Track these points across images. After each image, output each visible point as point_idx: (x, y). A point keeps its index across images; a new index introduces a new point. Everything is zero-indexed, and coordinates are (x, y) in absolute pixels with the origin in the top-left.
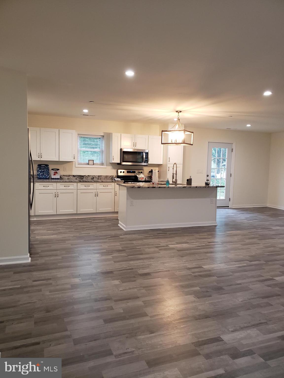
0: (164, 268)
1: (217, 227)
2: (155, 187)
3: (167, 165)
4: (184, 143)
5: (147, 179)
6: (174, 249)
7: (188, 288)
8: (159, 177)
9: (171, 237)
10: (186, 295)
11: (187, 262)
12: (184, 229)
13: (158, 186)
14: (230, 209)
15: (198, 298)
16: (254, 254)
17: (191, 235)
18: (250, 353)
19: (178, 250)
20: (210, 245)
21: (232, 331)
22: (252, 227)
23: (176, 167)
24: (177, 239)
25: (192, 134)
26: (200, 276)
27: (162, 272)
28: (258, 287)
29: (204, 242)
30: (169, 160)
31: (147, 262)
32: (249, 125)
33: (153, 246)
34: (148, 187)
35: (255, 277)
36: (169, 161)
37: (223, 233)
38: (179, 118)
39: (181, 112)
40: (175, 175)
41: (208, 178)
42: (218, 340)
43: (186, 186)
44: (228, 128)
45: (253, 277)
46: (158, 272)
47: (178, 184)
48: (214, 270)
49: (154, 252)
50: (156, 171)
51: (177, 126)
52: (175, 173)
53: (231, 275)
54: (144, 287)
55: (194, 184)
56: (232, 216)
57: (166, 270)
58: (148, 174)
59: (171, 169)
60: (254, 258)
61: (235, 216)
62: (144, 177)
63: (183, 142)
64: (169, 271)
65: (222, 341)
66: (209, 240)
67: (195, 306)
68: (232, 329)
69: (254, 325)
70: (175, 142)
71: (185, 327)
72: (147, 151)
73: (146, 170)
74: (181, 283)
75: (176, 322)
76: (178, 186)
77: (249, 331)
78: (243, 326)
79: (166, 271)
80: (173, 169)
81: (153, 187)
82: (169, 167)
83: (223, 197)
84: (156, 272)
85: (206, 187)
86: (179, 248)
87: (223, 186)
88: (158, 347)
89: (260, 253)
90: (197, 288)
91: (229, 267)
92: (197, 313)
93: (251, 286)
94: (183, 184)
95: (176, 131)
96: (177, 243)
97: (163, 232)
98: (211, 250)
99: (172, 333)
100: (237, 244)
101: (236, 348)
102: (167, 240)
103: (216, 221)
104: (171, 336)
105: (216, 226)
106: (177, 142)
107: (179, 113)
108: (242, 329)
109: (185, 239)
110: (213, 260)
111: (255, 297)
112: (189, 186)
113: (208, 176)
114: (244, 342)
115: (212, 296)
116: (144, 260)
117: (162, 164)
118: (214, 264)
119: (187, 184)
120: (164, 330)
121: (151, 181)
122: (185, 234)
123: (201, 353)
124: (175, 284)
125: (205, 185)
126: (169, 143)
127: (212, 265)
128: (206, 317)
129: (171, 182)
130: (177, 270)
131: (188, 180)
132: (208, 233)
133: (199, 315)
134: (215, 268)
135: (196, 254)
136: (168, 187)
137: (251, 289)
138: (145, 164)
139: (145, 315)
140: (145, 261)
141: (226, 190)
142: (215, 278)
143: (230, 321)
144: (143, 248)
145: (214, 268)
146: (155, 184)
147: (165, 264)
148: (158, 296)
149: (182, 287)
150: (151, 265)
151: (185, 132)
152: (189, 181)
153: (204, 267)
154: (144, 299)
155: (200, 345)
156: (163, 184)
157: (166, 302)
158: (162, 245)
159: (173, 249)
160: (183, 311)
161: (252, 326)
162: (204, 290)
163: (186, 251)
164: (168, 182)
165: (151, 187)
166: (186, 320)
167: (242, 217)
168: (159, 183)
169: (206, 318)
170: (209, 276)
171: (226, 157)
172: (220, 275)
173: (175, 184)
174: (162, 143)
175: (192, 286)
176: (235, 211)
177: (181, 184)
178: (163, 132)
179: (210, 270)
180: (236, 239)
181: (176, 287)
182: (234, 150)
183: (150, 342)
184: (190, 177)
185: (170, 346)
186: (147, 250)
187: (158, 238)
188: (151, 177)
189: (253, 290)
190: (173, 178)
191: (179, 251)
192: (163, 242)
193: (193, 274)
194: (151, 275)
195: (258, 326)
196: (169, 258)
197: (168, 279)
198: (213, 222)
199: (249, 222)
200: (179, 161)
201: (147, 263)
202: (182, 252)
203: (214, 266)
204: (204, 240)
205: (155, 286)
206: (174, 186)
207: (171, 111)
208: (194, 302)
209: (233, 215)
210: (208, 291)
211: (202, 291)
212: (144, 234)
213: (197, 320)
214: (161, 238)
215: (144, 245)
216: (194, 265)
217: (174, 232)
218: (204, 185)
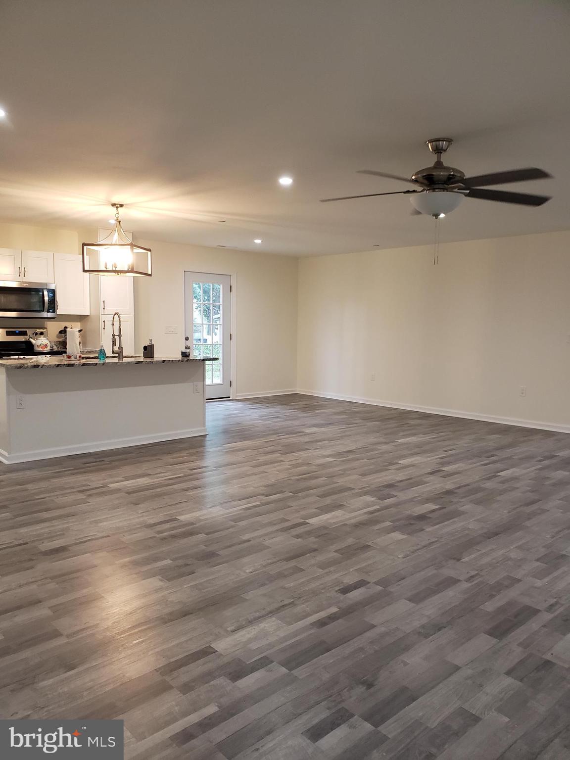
0: (98, 532)
1: (208, 438)
2: (72, 365)
3: (98, 317)
4: (132, 271)
5: (55, 348)
6: (120, 490)
7: (148, 564)
8: (83, 343)
9: (112, 468)
10: (144, 579)
11: (147, 513)
12: (141, 448)
13: (81, 361)
14: (231, 401)
15: (169, 580)
16: (273, 480)
17: (157, 459)
18: (264, 662)
19: (127, 493)
20: (192, 475)
21: (233, 631)
22: (271, 432)
23: (120, 321)
24: (128, 470)
25: (149, 253)
26: (174, 537)
27: (95, 541)
28: (282, 542)
29: (181, 469)
30: (103, 307)
31: (59, 525)
32: (258, 241)
33: (73, 490)
34: (58, 366)
35: (275, 524)
36: (104, 309)
37: (218, 449)
38: (119, 219)
39: (121, 206)
40: (117, 338)
41: (188, 343)
42: (207, 652)
43: (142, 359)
44: (221, 245)
45: (271, 524)
46: (85, 542)
47: (126, 357)
48: (201, 520)
49: (76, 503)
50: (74, 329)
51: (116, 236)
52: (117, 333)
53: (232, 527)
54: (53, 578)
55: (158, 356)
56: (234, 414)
57: (101, 536)
58: (58, 337)
59: (108, 325)
60: (273, 489)
61: (241, 415)
62: (49, 344)
63: (130, 270)
64: (108, 536)
65: (213, 654)
66: (192, 465)
67: (162, 596)
68: (233, 628)
69: (271, 612)
70: (114, 269)
71: (142, 642)
72: (52, 287)
73: (53, 328)
74: (134, 557)
75: (123, 636)
76: (125, 360)
77: (262, 625)
78: (252, 618)
79: (103, 537)
80: (113, 324)
81: (69, 364)
82: (104, 322)
83: (218, 380)
84: (81, 543)
85: (182, 361)
86: (130, 487)
87: (217, 357)
88: (85, 694)
89: (283, 478)
90: (167, 562)
91: (228, 511)
92: (168, 610)
93: (267, 542)
94: (136, 357)
95: (115, 245)
96: (127, 479)
97: (95, 458)
98: (196, 483)
99: (115, 659)
100: (244, 466)
101: (240, 660)
102: (103, 474)
103: (204, 425)
104: (112, 666)
105: (205, 436)
106: (117, 269)
107: (117, 207)
108: (251, 622)
109: (144, 468)
110: (199, 502)
111: (275, 560)
112: (148, 360)
113: (187, 339)
114: (254, 646)
115: (195, 573)
116: (53, 521)
117: (88, 315)
118: (201, 509)
119: (145, 356)
120: (99, 658)
121: (65, 352)
122: (143, 459)
123: (173, 685)
124: (121, 561)
125: (181, 356)
126: (101, 269)
127: (197, 513)
128: (184, 613)
129: (109, 353)
130: (126, 531)
131: (145, 348)
132: (190, 451)
133: (171, 614)
134: (202, 518)
135: (165, 494)
136: (104, 364)
137: (268, 547)
138: (50, 315)
139: (56, 634)
140: (55, 523)
141: (224, 364)
142: (202, 536)
143: (228, 613)
144: (50, 497)
145: (200, 518)
146: (73, 357)
147: (101, 524)
148: (85, 591)
149: (136, 563)
150: (67, 529)
151: (132, 249)
152: (149, 350)
153: (182, 518)
154: (54, 602)
155: (172, 671)
156: (93, 358)
157: (101, 599)
158: (94, 485)
159: (118, 490)
160: (138, 611)
161: (267, 614)
162: (180, 562)
163: (146, 492)
164: (102, 353)
165: (64, 364)
166: (145, 627)
167: (254, 416)
168: (83, 356)
169: (185, 616)
170: (191, 534)
171: (221, 302)
172: (210, 529)
173: (118, 357)
174: (84, 271)
175: (156, 559)
176: (239, 405)
177: (132, 357)
178: (85, 247)
179: (193, 523)
180: (241, 456)
181: (123, 566)
182: (233, 288)
183: (66, 689)
184: (151, 340)
185: (111, 686)
186: (61, 500)
187: (85, 472)
188: (64, 344)
189: (271, 548)
190: (114, 344)
191: (129, 494)
192: (95, 480)
193: (157, 536)
194: (70, 550)
195: (279, 611)
196: (109, 510)
197: (107, 552)
198: (199, 429)
199: (267, 422)
200: (126, 308)
201: (60, 527)
202: (135, 495)
203: (200, 514)
204: (182, 467)
205: (78, 571)
206: (117, 361)
207: (102, 203)
208: (161, 589)
209: (237, 412)
210: (189, 563)
211: (177, 566)
212: (52, 468)
213: (166, 623)
214: (91, 472)
215: (53, 490)
216: (161, 517)
217: (120, 457)
218: (179, 357)
